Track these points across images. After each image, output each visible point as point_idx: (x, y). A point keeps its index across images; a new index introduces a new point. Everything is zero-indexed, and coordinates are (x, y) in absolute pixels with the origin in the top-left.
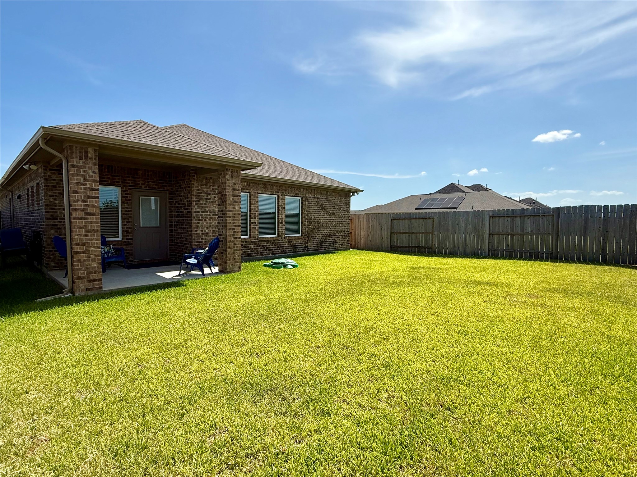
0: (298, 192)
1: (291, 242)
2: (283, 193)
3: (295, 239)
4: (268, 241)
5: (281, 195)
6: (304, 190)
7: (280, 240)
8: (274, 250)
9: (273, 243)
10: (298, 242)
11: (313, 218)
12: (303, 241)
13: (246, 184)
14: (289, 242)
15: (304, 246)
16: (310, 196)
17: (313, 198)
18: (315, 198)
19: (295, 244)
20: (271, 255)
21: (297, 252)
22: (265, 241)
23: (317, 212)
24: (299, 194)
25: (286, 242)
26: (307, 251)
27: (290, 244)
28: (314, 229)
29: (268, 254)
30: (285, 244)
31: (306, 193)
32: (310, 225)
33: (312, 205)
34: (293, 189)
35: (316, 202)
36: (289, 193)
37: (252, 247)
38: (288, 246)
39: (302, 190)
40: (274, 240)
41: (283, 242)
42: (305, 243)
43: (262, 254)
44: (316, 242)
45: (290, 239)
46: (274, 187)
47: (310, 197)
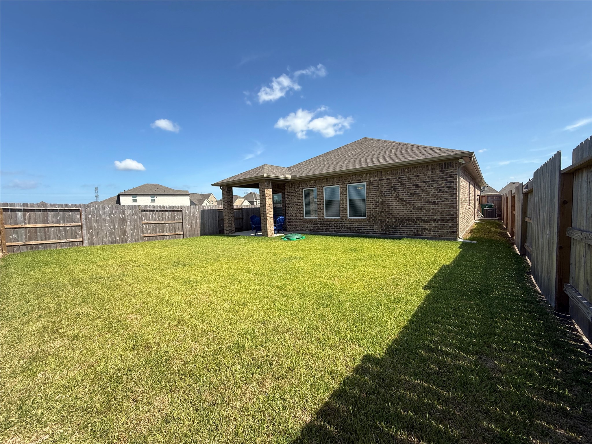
0: (359, 178)
1: (353, 223)
2: (343, 182)
3: (357, 221)
4: (331, 221)
5: (342, 184)
6: (366, 175)
7: (341, 222)
8: (337, 229)
9: (335, 223)
10: (361, 224)
11: (381, 200)
12: (367, 224)
13: (313, 182)
14: (350, 223)
15: (369, 228)
16: (376, 178)
17: (380, 180)
18: (383, 180)
19: (358, 225)
20: (333, 233)
21: (360, 233)
22: (328, 221)
23: (388, 193)
24: (361, 180)
25: (348, 224)
26: (373, 234)
27: (352, 225)
28: (383, 212)
29: (331, 232)
30: (347, 225)
31: (370, 177)
32: (377, 208)
33: (379, 188)
34: (354, 176)
35: (385, 184)
36: (349, 181)
37: (319, 225)
38: (350, 227)
39: (365, 175)
40: (337, 221)
41: (345, 223)
42: (369, 226)
43: (326, 231)
44: (385, 226)
45: (352, 221)
46: (335, 179)
47: (376, 180)
